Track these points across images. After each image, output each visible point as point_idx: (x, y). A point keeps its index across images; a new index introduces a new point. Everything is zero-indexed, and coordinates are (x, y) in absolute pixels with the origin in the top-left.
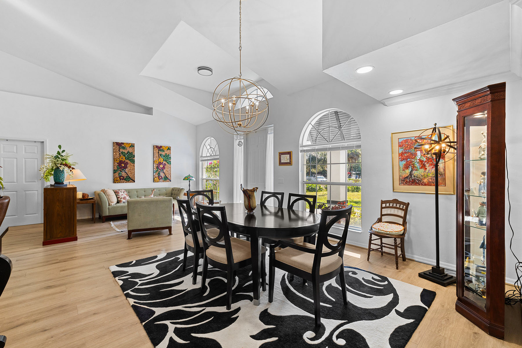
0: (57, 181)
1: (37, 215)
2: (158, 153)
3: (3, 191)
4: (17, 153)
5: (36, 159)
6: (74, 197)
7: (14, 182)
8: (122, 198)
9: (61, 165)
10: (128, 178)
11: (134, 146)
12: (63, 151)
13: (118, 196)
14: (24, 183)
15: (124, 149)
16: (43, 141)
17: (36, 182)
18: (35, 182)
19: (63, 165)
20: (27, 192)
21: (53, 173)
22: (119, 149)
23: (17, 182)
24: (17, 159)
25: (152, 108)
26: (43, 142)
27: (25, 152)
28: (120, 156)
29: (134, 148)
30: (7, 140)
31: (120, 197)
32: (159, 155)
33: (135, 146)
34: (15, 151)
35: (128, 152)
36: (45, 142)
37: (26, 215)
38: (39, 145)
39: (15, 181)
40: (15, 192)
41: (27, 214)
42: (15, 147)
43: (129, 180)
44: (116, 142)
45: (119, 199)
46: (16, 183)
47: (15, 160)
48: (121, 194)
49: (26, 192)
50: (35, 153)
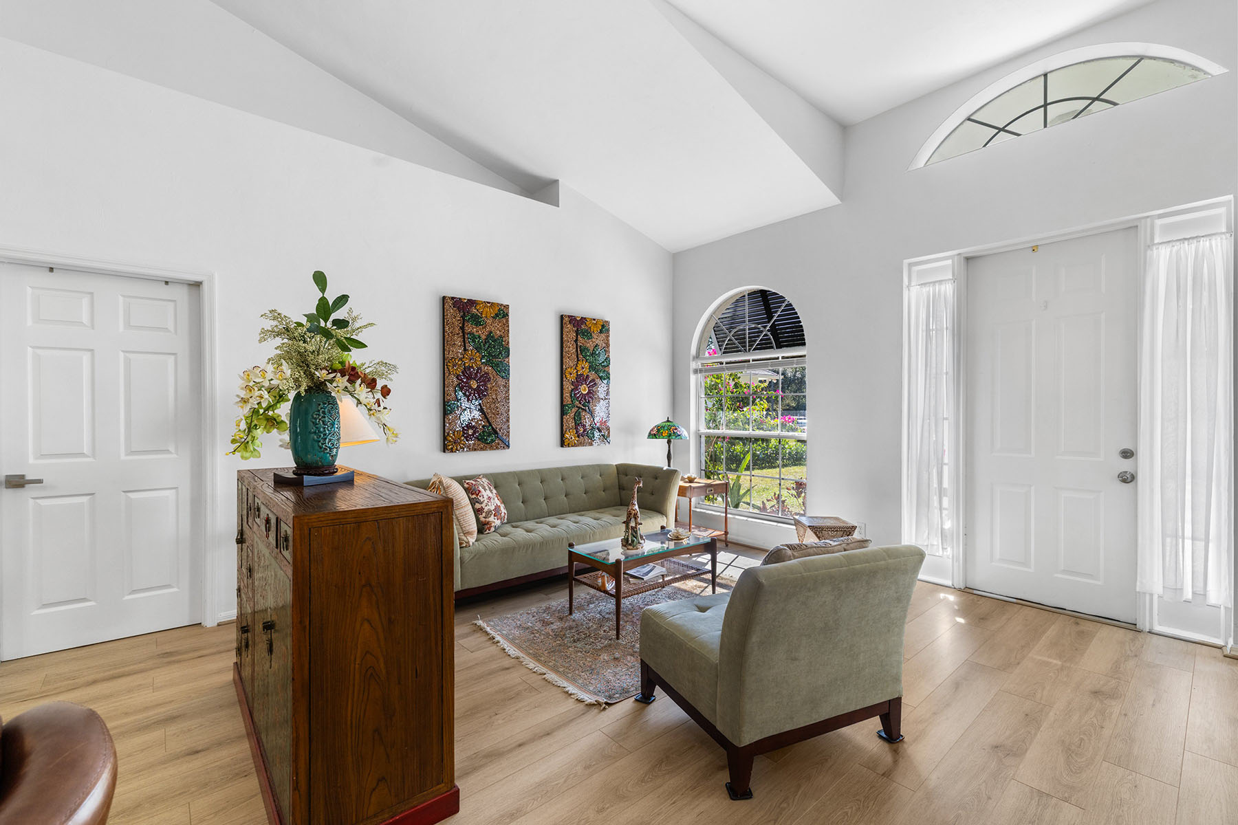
0: (310, 458)
1: (175, 590)
2: (576, 341)
3: (36, 494)
4: (93, 327)
5: (173, 357)
6: (444, 558)
7: (82, 455)
8: (489, 512)
9: (332, 375)
10: (489, 435)
11: (506, 315)
12: (343, 300)
13: (478, 506)
14: (123, 457)
15: (476, 325)
16: (198, 279)
17: (171, 453)
18: (167, 451)
19: (343, 376)
20: (132, 495)
21: (284, 411)
22: (463, 324)
23: (94, 456)
24: (93, 356)
25: (556, 181)
26: (197, 285)
27: (128, 325)
28: (465, 350)
29: (507, 321)
30: (51, 269)
31: (486, 509)
32: (577, 350)
33: (510, 315)
34: (85, 319)
35: (490, 335)
36: (205, 287)
37: (130, 594)
38: (181, 294)
39: (85, 452)
40: (85, 499)
41: (134, 592)
42: (85, 301)
43: (493, 441)
44: (453, 298)
45: (482, 518)
46: (91, 460)
47: (86, 357)
48: (486, 497)
49: (130, 495)
50: (166, 330)
